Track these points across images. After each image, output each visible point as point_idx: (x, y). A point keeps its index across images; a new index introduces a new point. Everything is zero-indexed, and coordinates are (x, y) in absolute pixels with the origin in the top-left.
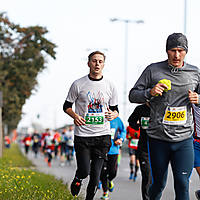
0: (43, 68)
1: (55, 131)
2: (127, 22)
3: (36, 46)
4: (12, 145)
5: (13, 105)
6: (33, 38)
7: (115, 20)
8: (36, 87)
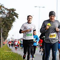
0: (14, 21)
1: (18, 40)
2: (40, 7)
3: (12, 15)
4: (5, 44)
5: (5, 32)
6: (11, 12)
7: (36, 7)
8: (12, 27)
